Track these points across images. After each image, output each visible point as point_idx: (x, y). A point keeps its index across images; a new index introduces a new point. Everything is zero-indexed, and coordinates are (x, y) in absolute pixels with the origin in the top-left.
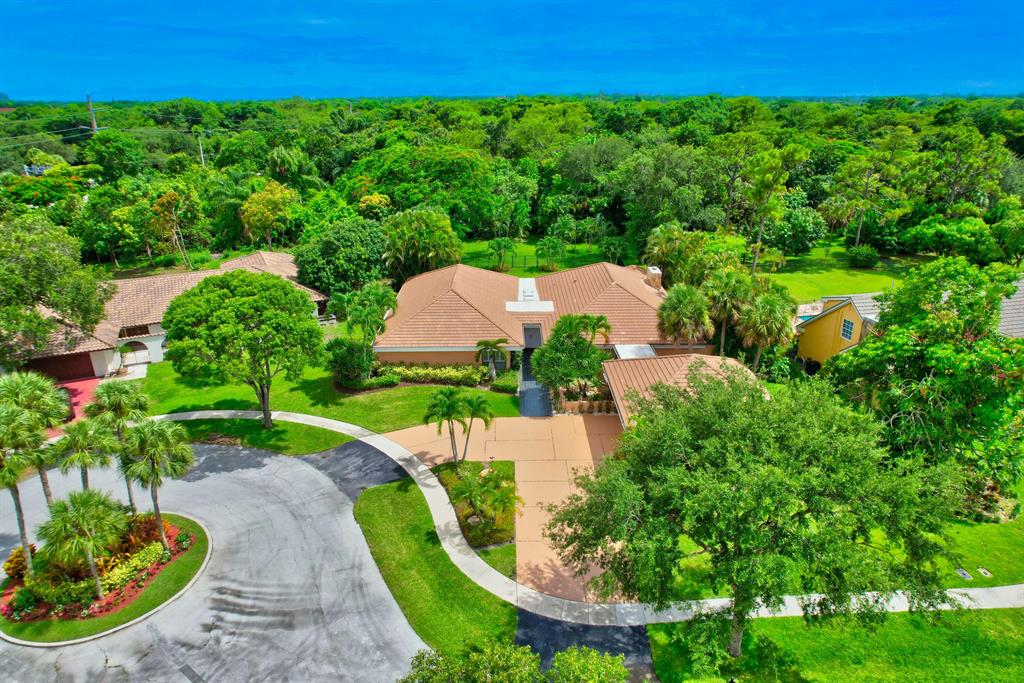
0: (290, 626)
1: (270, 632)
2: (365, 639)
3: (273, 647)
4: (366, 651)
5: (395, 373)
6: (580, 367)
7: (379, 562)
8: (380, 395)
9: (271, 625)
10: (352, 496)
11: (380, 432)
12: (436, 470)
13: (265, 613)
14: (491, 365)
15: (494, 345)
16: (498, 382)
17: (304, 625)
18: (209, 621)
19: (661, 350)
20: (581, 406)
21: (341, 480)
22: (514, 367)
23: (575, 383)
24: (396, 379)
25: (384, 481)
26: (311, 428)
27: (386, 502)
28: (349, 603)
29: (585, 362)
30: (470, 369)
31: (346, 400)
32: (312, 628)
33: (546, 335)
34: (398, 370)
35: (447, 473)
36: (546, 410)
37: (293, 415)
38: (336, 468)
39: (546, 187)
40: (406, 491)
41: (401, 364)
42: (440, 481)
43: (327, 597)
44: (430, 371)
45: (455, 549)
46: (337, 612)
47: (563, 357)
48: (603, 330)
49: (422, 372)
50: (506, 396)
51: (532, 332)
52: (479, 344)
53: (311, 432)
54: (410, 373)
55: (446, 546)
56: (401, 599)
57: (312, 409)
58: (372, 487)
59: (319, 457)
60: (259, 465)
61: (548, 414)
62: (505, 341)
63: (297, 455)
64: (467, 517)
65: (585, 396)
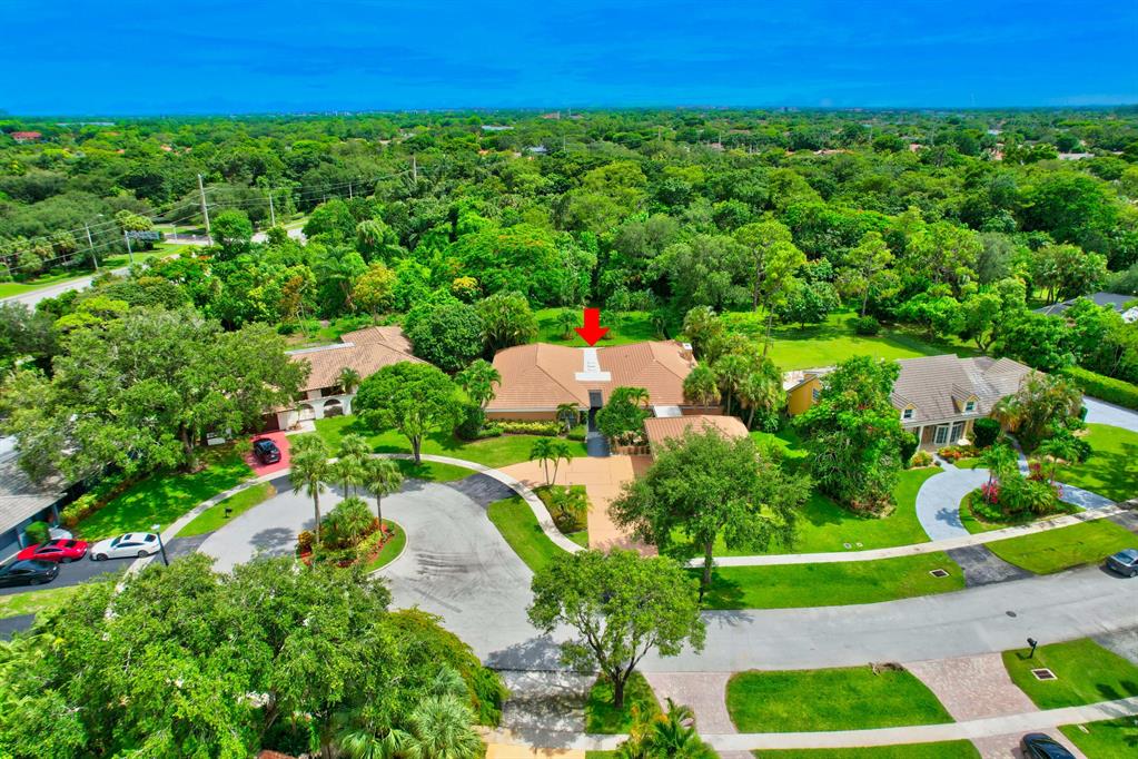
0: (466, 571)
1: (455, 574)
2: (508, 577)
3: (459, 580)
4: (510, 582)
5: (499, 427)
6: (628, 423)
7: (508, 541)
8: (490, 442)
9: (453, 571)
10: (484, 506)
11: (494, 467)
12: (536, 491)
13: (450, 566)
14: (567, 421)
15: (569, 407)
16: (572, 433)
17: (472, 571)
18: (421, 570)
19: (686, 411)
20: (629, 449)
21: (476, 498)
22: (583, 422)
23: (626, 433)
24: (500, 431)
25: (502, 498)
26: (446, 465)
27: (506, 510)
28: (496, 561)
29: (632, 420)
30: (552, 424)
31: (467, 446)
32: (478, 572)
33: (606, 401)
34: (501, 424)
35: (542, 493)
36: (606, 450)
37: (432, 456)
38: (470, 490)
39: (604, 261)
40: (518, 503)
41: (502, 420)
42: (539, 497)
43: (483, 558)
44: (524, 425)
45: (553, 535)
46: (491, 565)
47: (617, 416)
48: (644, 398)
49: (518, 426)
50: (578, 443)
51: (595, 396)
52: (559, 407)
53: (447, 468)
54: (510, 427)
55: (547, 533)
56: (524, 558)
57: (444, 452)
58: (495, 501)
59: (456, 484)
60: (419, 489)
61: (607, 455)
62: (577, 404)
63: (442, 483)
64: (558, 517)
65: (632, 443)
